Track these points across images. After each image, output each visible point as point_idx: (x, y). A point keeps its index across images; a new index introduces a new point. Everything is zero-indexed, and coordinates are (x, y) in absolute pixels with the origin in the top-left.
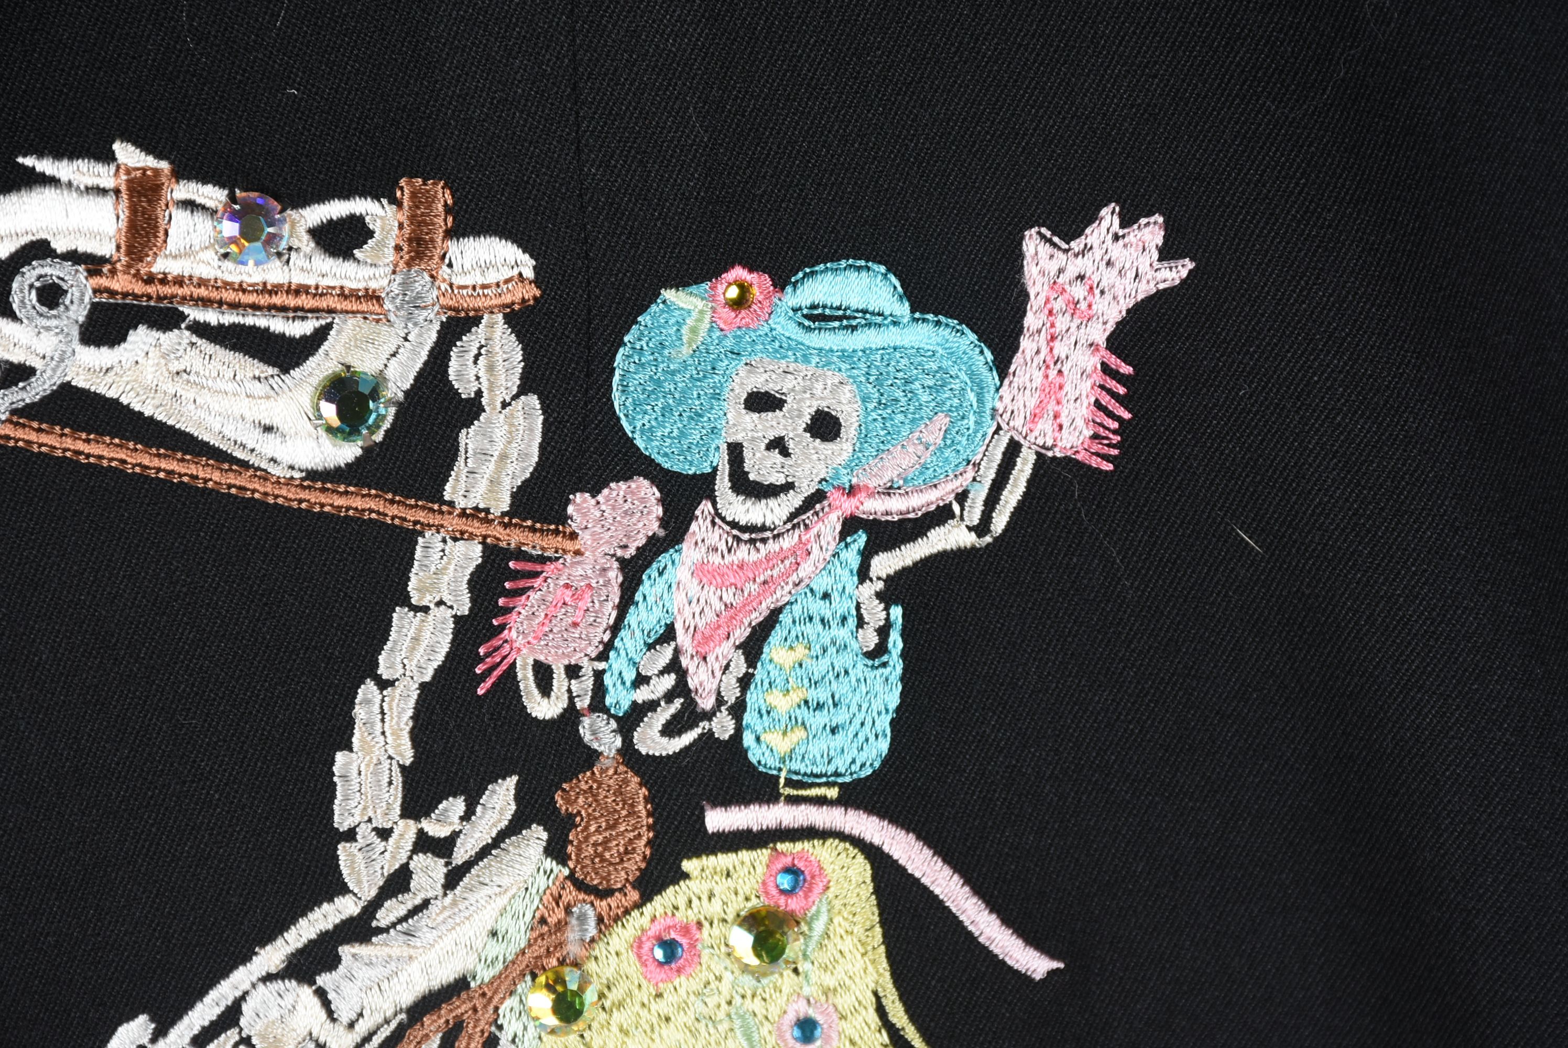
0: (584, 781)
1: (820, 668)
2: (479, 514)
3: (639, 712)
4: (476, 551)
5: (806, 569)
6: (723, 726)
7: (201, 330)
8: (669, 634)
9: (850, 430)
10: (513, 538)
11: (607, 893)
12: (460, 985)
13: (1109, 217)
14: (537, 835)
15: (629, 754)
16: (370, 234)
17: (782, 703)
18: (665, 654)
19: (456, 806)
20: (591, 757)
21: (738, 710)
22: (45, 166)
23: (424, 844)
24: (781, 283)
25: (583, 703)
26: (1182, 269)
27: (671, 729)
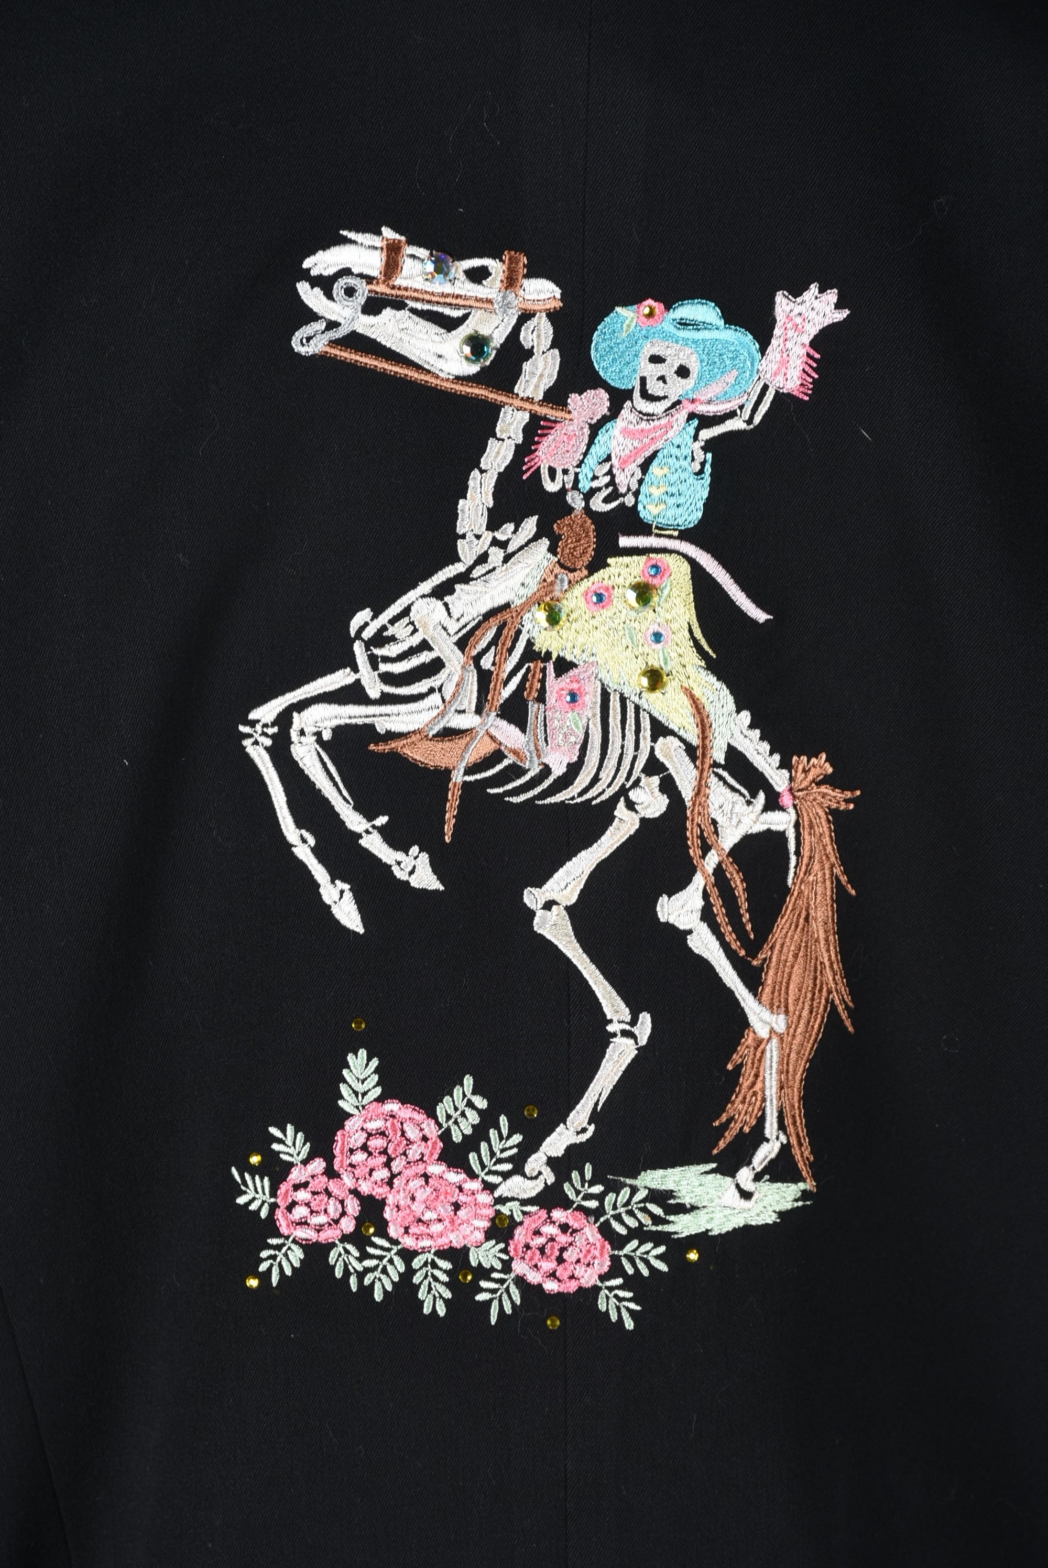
0: (567, 520)
1: (674, 478)
2: (529, 400)
3: (593, 492)
4: (526, 417)
5: (671, 434)
6: (629, 501)
7: (414, 311)
8: (608, 458)
9: (694, 374)
10: (543, 411)
11: (573, 570)
12: (507, 606)
13: (814, 288)
14: (545, 543)
15: (587, 509)
16: (490, 274)
17: (656, 492)
18: (607, 467)
19: (510, 527)
20: (570, 510)
21: (637, 494)
22: (351, 235)
23: (495, 542)
24: (668, 308)
25: (569, 486)
26: (844, 314)
27: (606, 500)
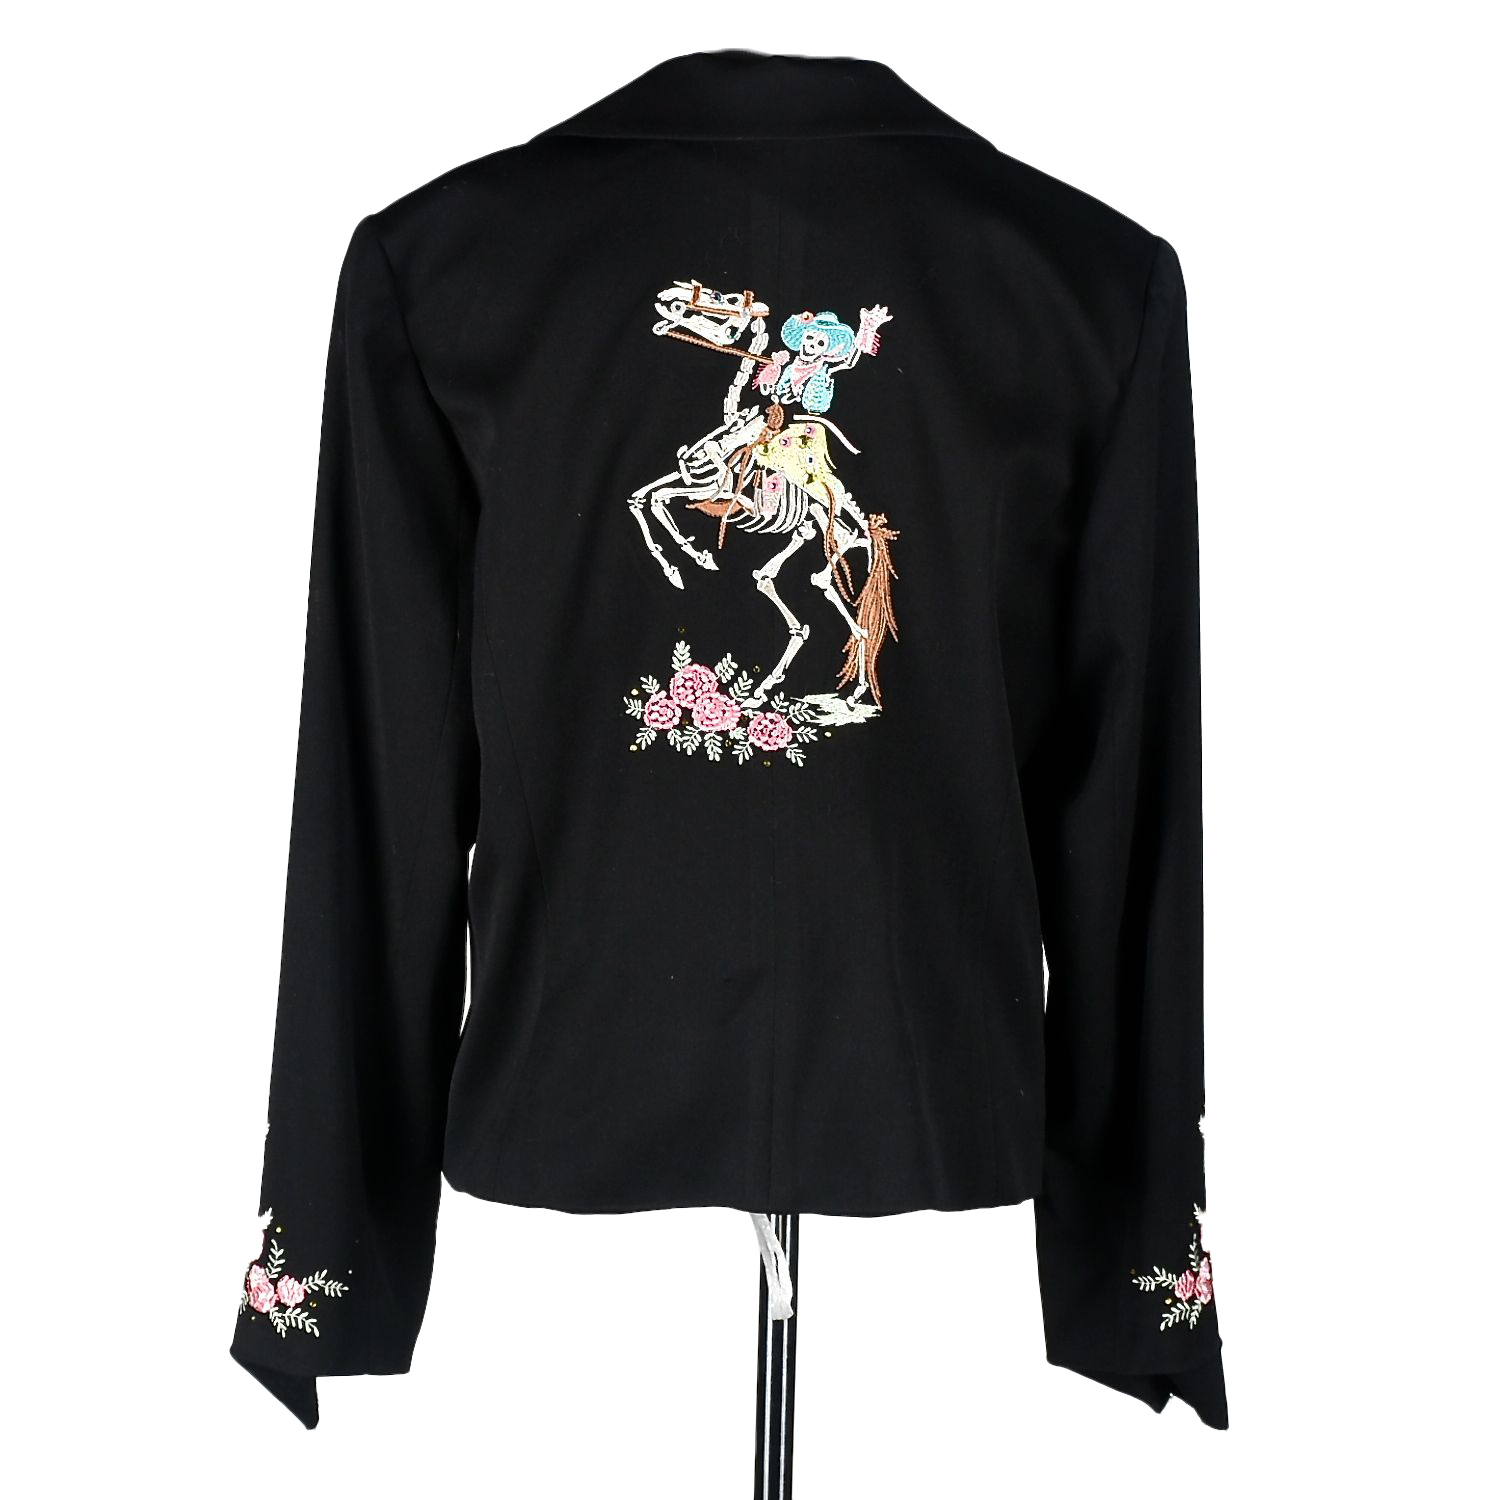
0: (772, 407)
1: (817, 390)
2: (755, 355)
3: (783, 395)
4: (754, 363)
5: (816, 371)
6: (798, 399)
7: (705, 316)
8: (789, 381)
9: (826, 344)
10: (760, 360)
11: (774, 430)
12: (746, 445)
13: (877, 306)
14: (762, 417)
15: (780, 404)
16: (738, 301)
17: (810, 397)
18: (788, 384)
19: (747, 410)
20: (772, 403)
21: (802, 396)
22: (679, 283)
23: (740, 417)
24: (815, 316)
25: (773, 392)
26: (891, 318)
27: (789, 399)
